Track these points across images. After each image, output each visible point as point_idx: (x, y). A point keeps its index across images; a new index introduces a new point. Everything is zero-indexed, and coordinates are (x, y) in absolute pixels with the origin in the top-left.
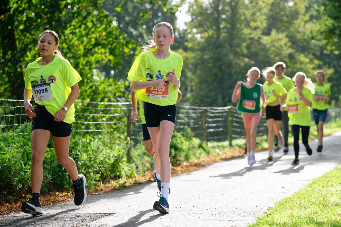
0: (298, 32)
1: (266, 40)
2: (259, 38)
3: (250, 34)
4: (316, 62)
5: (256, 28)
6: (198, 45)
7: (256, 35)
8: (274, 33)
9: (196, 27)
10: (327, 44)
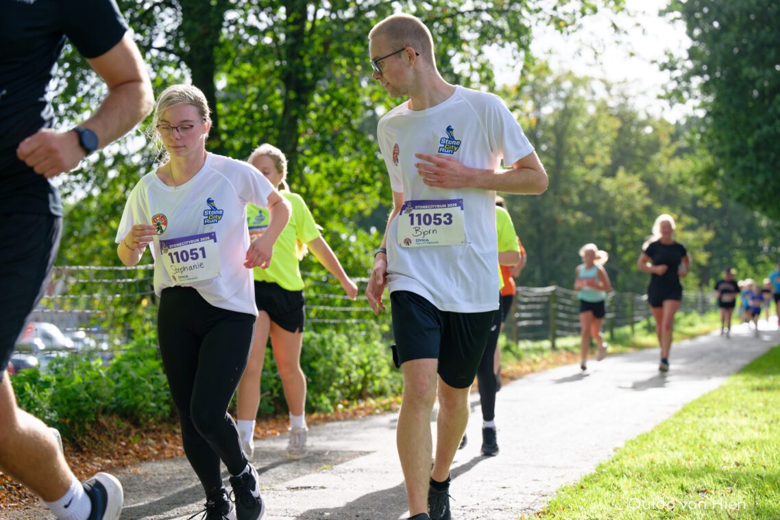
0: (660, 173)
1: (608, 184)
2: (599, 182)
3: (584, 175)
4: (687, 219)
5: (593, 166)
7: (594, 176)
8: (621, 173)
10: (705, 193)
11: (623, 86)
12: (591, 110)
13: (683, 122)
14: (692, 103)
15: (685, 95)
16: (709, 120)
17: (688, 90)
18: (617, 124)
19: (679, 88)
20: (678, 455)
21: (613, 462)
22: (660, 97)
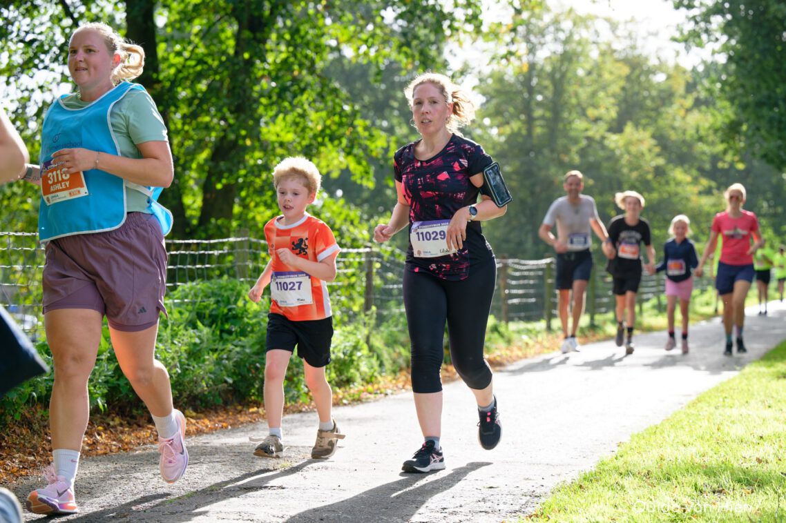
0: (674, 128)
1: (614, 140)
2: (603, 138)
3: (586, 130)
4: (705, 182)
5: (596, 120)
6: (494, 148)
7: (597, 131)
8: (629, 128)
9: (490, 116)
10: (725, 152)
11: (630, 27)
12: (594, 54)
13: (701, 69)
14: (711, 46)
15: (704, 37)
16: (733, 67)
17: (707, 31)
18: (626, 70)
19: (697, 29)
20: (692, 450)
21: (616, 458)
22: (674, 40)
